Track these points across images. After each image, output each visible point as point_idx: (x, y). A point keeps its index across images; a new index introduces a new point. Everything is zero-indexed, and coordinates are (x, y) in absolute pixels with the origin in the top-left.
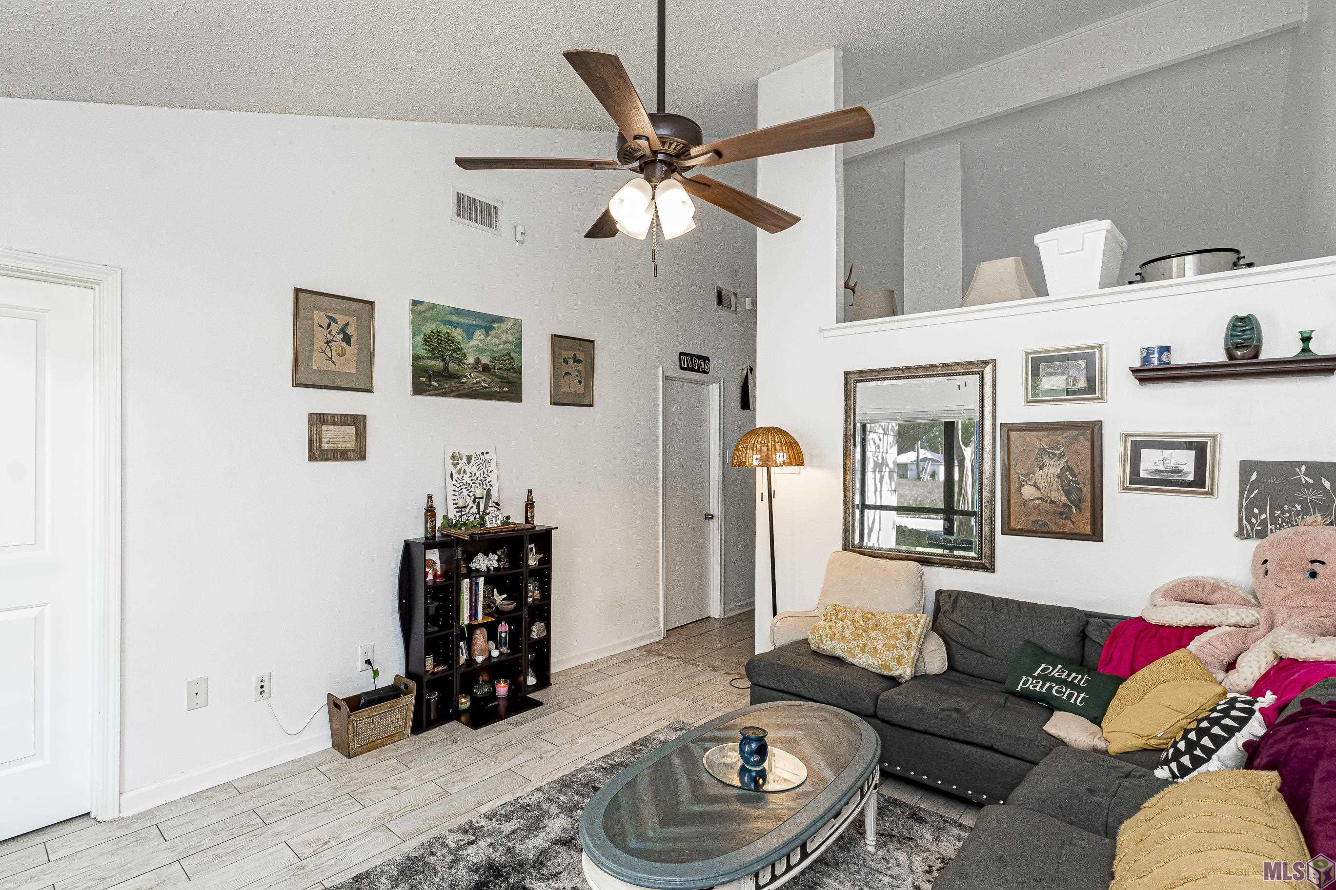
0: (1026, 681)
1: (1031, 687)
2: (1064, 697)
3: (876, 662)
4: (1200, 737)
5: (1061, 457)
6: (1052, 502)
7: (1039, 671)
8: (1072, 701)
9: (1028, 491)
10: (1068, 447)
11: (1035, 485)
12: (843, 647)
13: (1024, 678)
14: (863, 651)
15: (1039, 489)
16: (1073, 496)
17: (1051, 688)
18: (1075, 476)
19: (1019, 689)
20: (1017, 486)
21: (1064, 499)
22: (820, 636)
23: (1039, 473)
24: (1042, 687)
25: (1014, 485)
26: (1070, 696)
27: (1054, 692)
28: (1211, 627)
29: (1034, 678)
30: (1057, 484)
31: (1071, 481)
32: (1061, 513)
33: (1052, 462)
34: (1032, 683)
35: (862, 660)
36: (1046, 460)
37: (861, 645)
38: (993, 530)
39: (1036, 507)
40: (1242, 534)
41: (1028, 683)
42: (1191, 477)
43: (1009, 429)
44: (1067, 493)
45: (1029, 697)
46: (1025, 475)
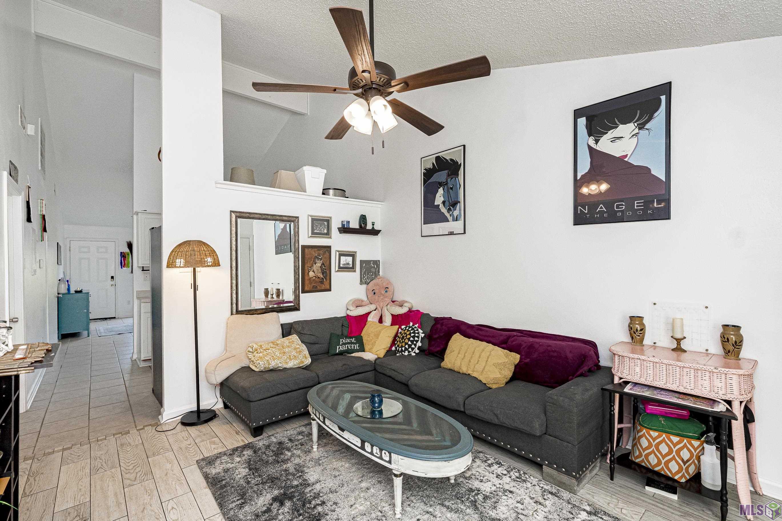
0: (339, 348)
1: (342, 349)
2: (353, 348)
3: (298, 361)
4: (414, 338)
5: (321, 259)
6: (319, 278)
7: (341, 342)
8: (355, 348)
9: (311, 274)
10: (323, 256)
11: (313, 271)
12: (281, 361)
13: (338, 347)
14: (291, 360)
15: (314, 272)
16: (325, 275)
17: (348, 347)
18: (325, 267)
19: (337, 352)
20: (308, 272)
21: (322, 276)
22: (267, 360)
23: (314, 266)
24: (345, 347)
25: (307, 271)
26: (354, 346)
27: (349, 348)
28: (371, 312)
29: (341, 345)
30: (320, 271)
31: (324, 269)
32: (321, 282)
33: (318, 261)
34: (342, 348)
35: (291, 364)
36: (317, 261)
37: (288, 357)
38: (299, 292)
39: (314, 280)
40: (361, 283)
41: (340, 348)
42: (351, 266)
43: (304, 247)
44: (323, 274)
45: (341, 353)
46: (310, 267)
